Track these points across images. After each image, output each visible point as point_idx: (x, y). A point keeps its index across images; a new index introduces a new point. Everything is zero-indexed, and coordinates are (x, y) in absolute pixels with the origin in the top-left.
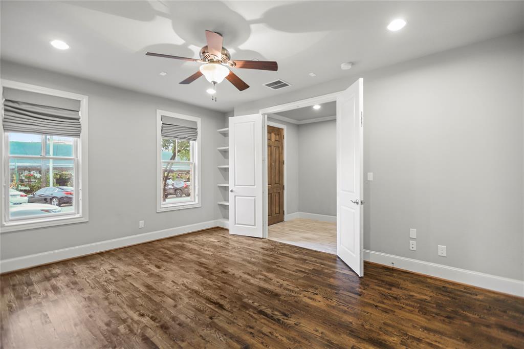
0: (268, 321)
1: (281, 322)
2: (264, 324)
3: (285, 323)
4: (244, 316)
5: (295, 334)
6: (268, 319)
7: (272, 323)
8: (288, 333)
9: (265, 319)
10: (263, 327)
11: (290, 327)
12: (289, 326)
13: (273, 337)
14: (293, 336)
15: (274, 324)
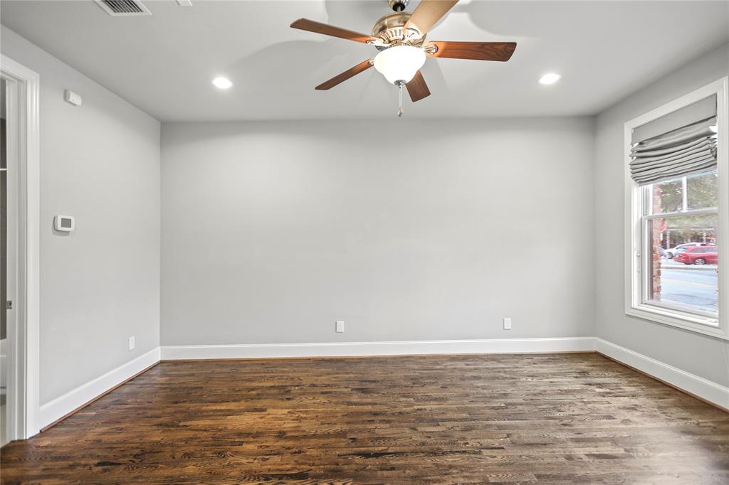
0: (282, 470)
1: (261, 478)
2: (283, 464)
3: (255, 479)
4: (319, 459)
5: (233, 474)
6: (283, 473)
7: (274, 470)
8: (243, 469)
9: (288, 470)
10: (281, 461)
11: (245, 477)
12: (247, 478)
13: (260, 457)
14: (235, 470)
15: (269, 470)
